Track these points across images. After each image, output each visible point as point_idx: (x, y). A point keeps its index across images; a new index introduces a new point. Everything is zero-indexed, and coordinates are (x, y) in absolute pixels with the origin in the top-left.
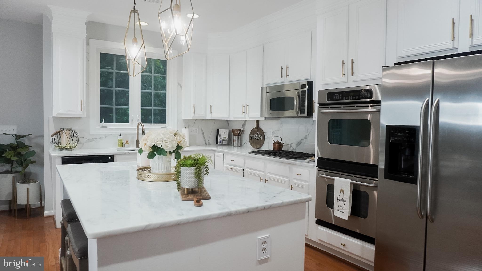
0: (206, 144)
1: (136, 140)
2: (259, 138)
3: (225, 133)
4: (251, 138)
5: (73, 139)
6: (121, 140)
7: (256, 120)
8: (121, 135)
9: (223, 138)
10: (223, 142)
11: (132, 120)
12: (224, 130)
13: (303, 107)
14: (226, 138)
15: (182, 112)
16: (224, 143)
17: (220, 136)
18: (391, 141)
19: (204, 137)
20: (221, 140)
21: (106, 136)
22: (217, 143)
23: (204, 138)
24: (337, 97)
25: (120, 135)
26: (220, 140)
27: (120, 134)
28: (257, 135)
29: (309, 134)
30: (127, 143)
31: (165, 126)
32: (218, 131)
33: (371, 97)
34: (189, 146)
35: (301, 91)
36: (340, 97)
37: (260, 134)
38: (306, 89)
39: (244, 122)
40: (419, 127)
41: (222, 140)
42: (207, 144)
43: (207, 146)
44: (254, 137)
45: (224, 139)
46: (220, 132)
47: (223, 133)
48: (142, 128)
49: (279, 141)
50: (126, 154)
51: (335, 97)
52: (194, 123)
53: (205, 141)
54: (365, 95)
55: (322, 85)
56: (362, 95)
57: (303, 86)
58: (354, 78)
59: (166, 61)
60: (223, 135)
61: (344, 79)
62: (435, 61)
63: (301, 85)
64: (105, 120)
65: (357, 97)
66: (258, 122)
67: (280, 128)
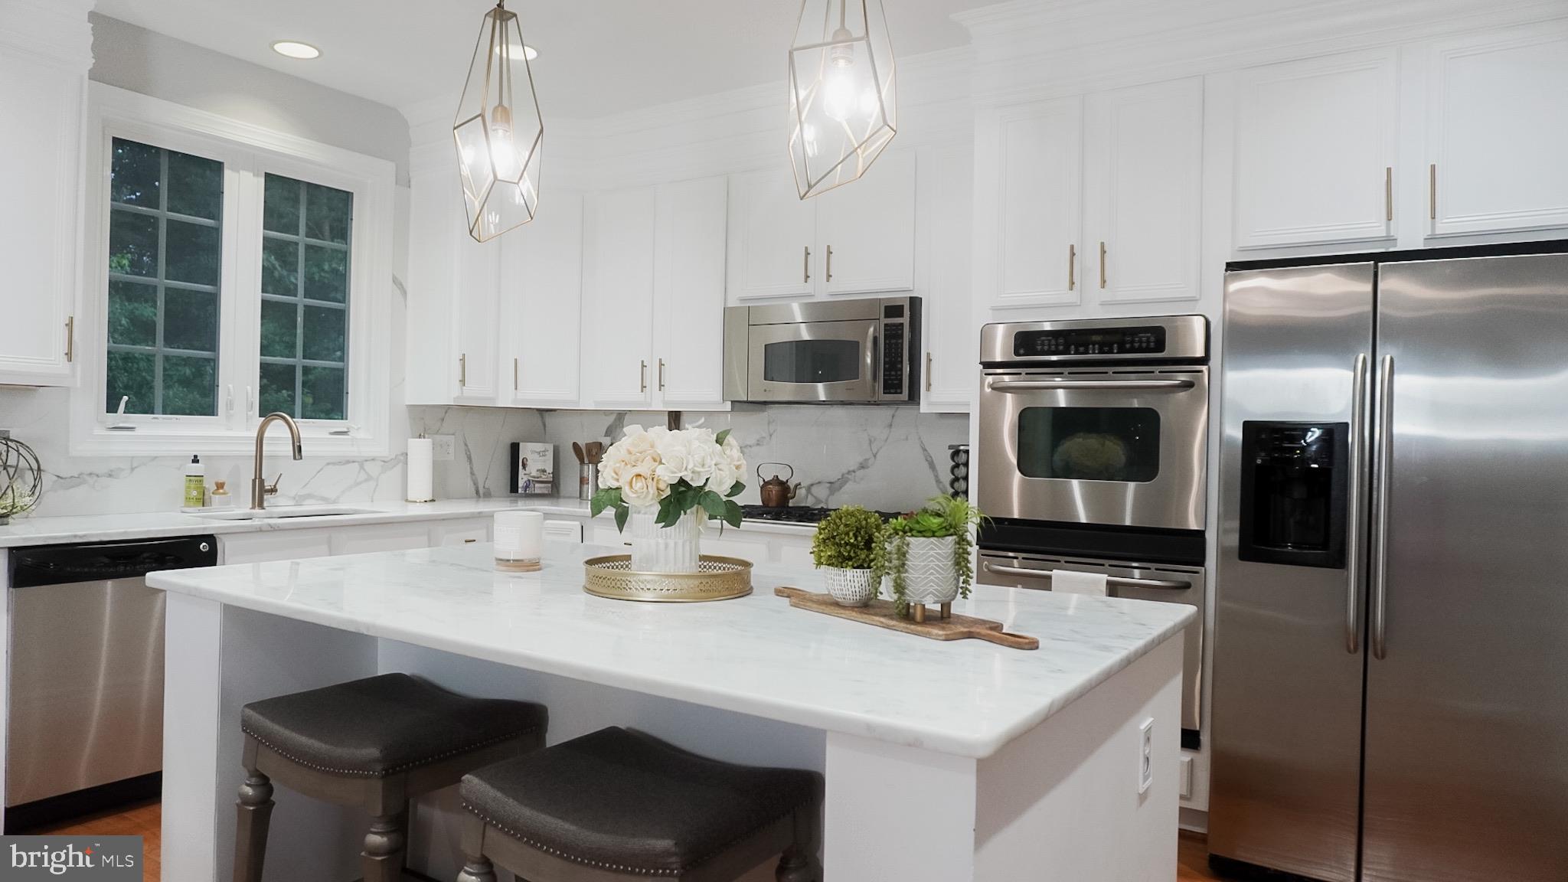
0: (477, 492)
1: (254, 481)
3: (542, 454)
6: (201, 478)
7: (670, 412)
8: (198, 461)
9: (534, 473)
10: (537, 485)
11: (230, 405)
12: (539, 446)
13: (893, 373)
14: (544, 471)
15: (404, 380)
16: (541, 488)
18: (1259, 461)
19: (471, 468)
20: (529, 480)
21: (135, 464)
22: (514, 487)
23: (472, 473)
24: (1049, 345)
25: (195, 460)
26: (526, 478)
27: (196, 456)
29: (875, 456)
30: (221, 491)
31: (345, 430)
32: (515, 448)
33: (1161, 348)
34: (433, 500)
35: (886, 325)
36: (1057, 345)
38: (905, 320)
39: (611, 419)
40: (1345, 425)
41: (530, 479)
42: (481, 494)
43: (481, 499)
45: (541, 477)
46: (526, 451)
47: (536, 456)
48: (290, 436)
49: (783, 478)
51: (1043, 344)
52: (443, 419)
53: (475, 484)
54: (1141, 342)
55: (995, 309)
56: (1132, 342)
57: (894, 310)
58: (1106, 295)
59: (352, 193)
60: (536, 460)
61: (1072, 297)
62: (1380, 264)
63: (886, 307)
64: (127, 403)
65: (1116, 346)
66: (674, 417)
67: (764, 438)
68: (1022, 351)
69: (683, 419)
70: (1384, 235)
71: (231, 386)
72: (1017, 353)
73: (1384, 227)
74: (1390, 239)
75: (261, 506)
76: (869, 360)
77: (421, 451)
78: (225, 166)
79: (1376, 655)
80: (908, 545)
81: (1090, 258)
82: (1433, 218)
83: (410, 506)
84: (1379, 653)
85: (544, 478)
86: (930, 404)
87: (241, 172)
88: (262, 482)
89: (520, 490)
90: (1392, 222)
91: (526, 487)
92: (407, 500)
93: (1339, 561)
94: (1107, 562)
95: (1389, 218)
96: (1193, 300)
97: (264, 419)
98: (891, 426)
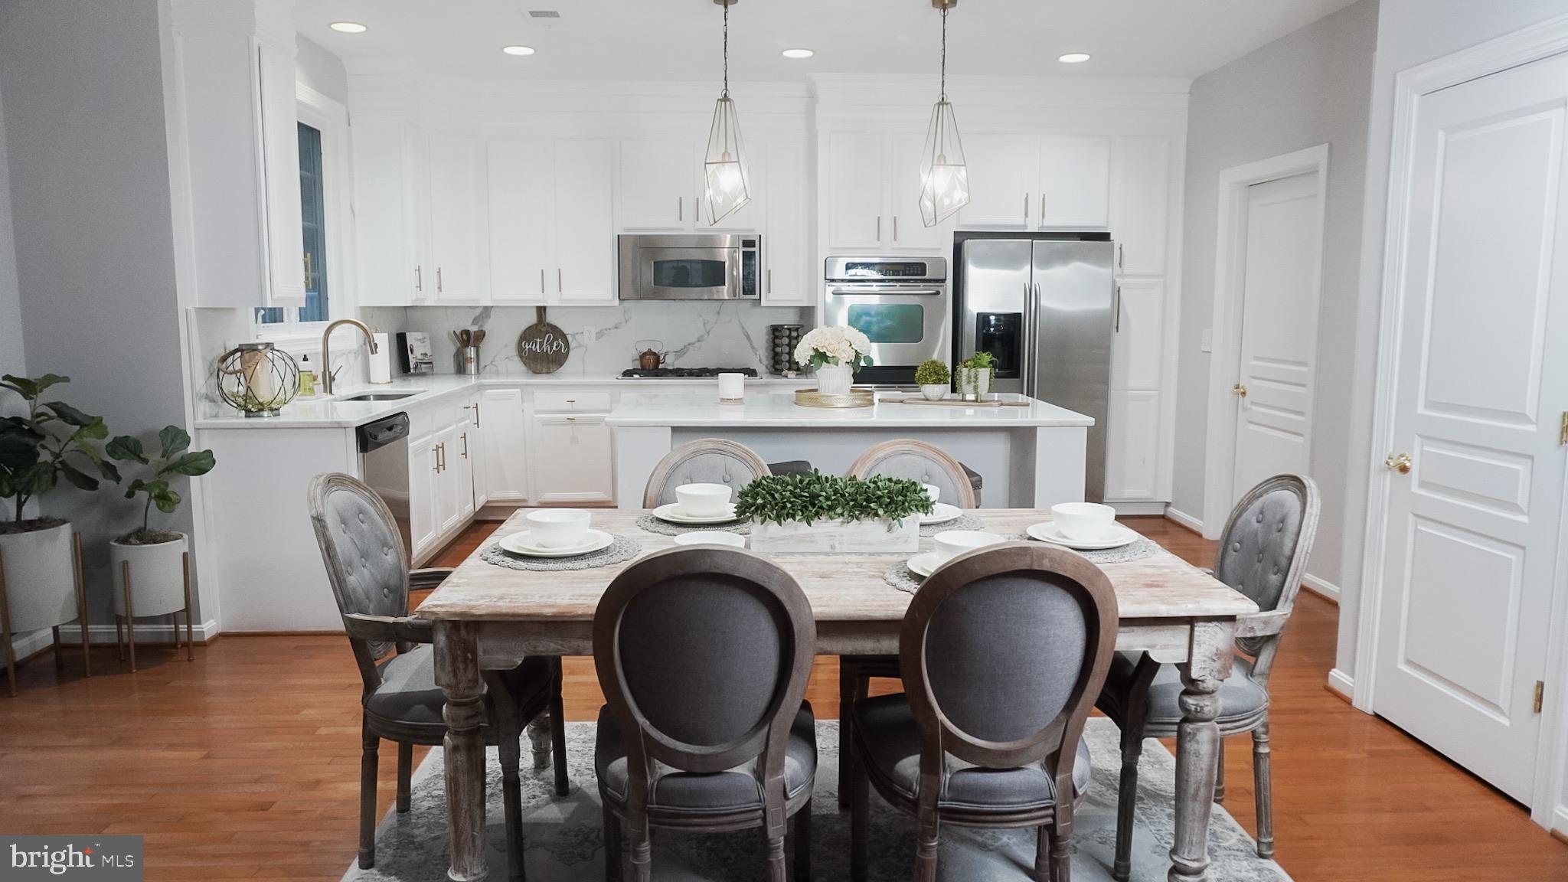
1: (324, 373)
2: (554, 348)
3: (423, 340)
4: (527, 350)
5: (283, 381)
6: (311, 373)
8: (307, 360)
9: (419, 357)
10: (423, 366)
12: (419, 335)
13: (749, 282)
14: (426, 354)
17: (412, 352)
18: (984, 331)
20: (417, 363)
22: (407, 369)
25: (305, 359)
26: (414, 361)
28: (546, 341)
29: (708, 333)
30: (317, 382)
32: (403, 337)
33: (924, 273)
34: (391, 382)
35: (744, 252)
37: (555, 339)
38: (757, 250)
39: (478, 310)
40: (1020, 314)
41: (418, 361)
44: (538, 347)
45: (424, 359)
46: (411, 339)
47: (418, 343)
49: (653, 350)
54: (914, 270)
55: (832, 249)
56: (910, 270)
57: (749, 243)
58: (895, 245)
59: (320, 131)
60: (418, 346)
62: (1034, 241)
63: (742, 240)
65: (901, 272)
66: (541, 311)
67: (620, 323)
69: (547, 310)
70: (1023, 223)
72: (847, 274)
73: (1023, 220)
74: (1025, 226)
75: (331, 392)
76: (735, 273)
81: (887, 224)
82: (1044, 218)
83: (373, 386)
85: (426, 360)
86: (768, 301)
88: (330, 373)
89: (412, 371)
90: (1028, 218)
91: (416, 368)
92: (369, 383)
93: (1017, 374)
94: (896, 385)
95: (1026, 215)
96: (939, 250)
98: (719, 313)
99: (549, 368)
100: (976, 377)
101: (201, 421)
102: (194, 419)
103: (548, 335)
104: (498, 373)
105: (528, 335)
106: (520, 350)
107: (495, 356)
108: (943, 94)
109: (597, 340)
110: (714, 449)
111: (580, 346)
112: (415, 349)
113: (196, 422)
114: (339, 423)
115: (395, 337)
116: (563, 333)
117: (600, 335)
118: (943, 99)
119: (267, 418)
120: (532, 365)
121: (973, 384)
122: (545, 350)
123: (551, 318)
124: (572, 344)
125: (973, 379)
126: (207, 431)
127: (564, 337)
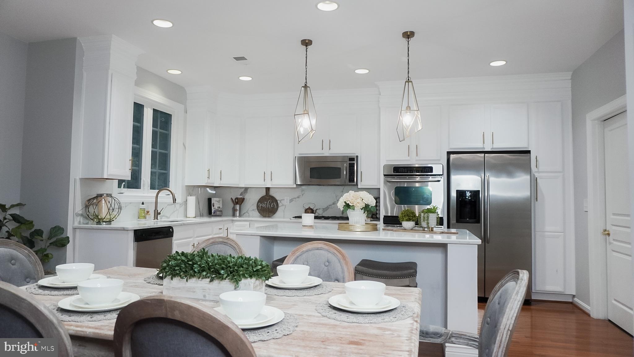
0: (200, 215)
1: (155, 211)
2: (272, 206)
3: (219, 202)
4: (260, 206)
6: (144, 209)
7: (264, 188)
8: (144, 204)
9: (217, 208)
10: (218, 212)
11: (144, 186)
12: (218, 199)
13: (351, 177)
14: (220, 207)
16: (219, 213)
17: (213, 206)
18: (460, 199)
19: (199, 207)
21: (126, 205)
22: (210, 213)
25: (143, 204)
26: (214, 210)
27: (143, 202)
28: (268, 203)
30: (148, 214)
32: (210, 200)
33: (432, 172)
34: (195, 217)
35: (350, 163)
36: (405, 170)
37: (273, 202)
38: (355, 162)
39: (243, 190)
40: (479, 191)
41: (216, 210)
42: (202, 215)
43: (201, 217)
44: (265, 205)
46: (214, 201)
47: (217, 202)
50: (181, 225)
51: (401, 170)
52: (193, 190)
53: (200, 212)
54: (427, 170)
55: (387, 161)
56: (424, 170)
57: (352, 159)
58: (417, 158)
59: (171, 115)
60: (216, 204)
61: (408, 158)
62: (485, 154)
63: (349, 158)
64: (124, 185)
65: (420, 171)
66: (268, 189)
67: (300, 196)
68: (395, 172)
69: (271, 190)
70: (482, 147)
71: (144, 179)
72: (394, 172)
73: (482, 145)
74: (484, 148)
75: (157, 219)
76: (345, 173)
77: (192, 200)
78: (144, 106)
79: (487, 243)
80: (429, 215)
81: (413, 149)
82: (493, 144)
84: (488, 242)
85: (219, 210)
86: (361, 185)
87: (148, 108)
88: (157, 211)
89: (212, 214)
90: (484, 144)
91: (214, 213)
93: (478, 221)
95: (484, 142)
96: (439, 160)
97: (159, 190)
98: (343, 192)
99: (269, 214)
100: (428, 217)
101: (76, 224)
102: (73, 224)
103: (269, 201)
104: (249, 216)
105: (261, 200)
106: (258, 206)
107: (248, 209)
108: (408, 77)
109: (290, 203)
110: (221, 242)
111: (283, 205)
112: (215, 205)
113: (74, 225)
114: (124, 228)
115: (207, 199)
116: (276, 199)
117: (291, 201)
118: (408, 80)
119: (104, 225)
120: (262, 213)
121: (426, 221)
122: (268, 207)
123: (272, 193)
124: (280, 204)
125: (426, 219)
126: (78, 229)
127: (276, 201)
